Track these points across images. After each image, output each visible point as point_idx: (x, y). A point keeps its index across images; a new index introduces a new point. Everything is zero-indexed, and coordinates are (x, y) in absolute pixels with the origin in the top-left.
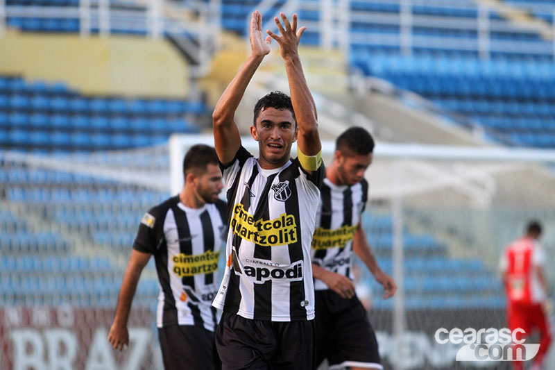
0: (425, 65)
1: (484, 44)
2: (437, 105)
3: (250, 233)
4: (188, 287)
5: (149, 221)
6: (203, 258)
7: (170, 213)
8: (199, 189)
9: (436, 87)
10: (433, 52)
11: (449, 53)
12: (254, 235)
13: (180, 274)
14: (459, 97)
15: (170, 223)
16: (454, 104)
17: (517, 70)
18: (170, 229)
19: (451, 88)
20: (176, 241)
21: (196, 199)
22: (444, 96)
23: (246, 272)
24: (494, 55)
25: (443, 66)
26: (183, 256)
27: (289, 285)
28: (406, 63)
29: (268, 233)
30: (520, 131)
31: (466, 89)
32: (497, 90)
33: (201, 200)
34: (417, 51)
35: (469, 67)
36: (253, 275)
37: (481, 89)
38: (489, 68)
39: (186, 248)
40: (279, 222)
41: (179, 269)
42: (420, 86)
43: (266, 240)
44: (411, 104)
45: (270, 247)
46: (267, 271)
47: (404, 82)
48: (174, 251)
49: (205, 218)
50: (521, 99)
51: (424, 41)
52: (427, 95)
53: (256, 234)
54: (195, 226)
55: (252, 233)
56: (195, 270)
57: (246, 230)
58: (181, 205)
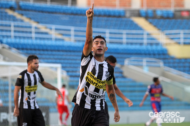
0: (17, 41)
1: (33, 35)
2: (21, 51)
3: (94, 83)
4: (29, 95)
5: (20, 77)
6: (33, 87)
7: (26, 74)
8: (32, 67)
9: (20, 47)
10: (20, 37)
11: (24, 38)
12: (96, 84)
13: (27, 92)
14: (27, 49)
15: (26, 77)
16: (25, 51)
17: (42, 42)
18: (26, 79)
19: (25, 47)
20: (27, 82)
21: (31, 70)
22: (23, 49)
23: (90, 95)
24: (36, 38)
25: (22, 41)
26: (29, 86)
27: (100, 100)
28: (12, 40)
29: (100, 84)
30: (43, 59)
31: (29, 47)
32: (37, 48)
33: (33, 70)
34: (15, 37)
35: (29, 41)
36: (91, 97)
37: (33, 47)
38: (35, 42)
39: (30, 84)
40: (103, 82)
41: (27, 90)
42: (16, 47)
43: (99, 87)
44: (14, 51)
45: (100, 89)
46: (96, 96)
47: (12, 45)
48: (26, 85)
49: (34, 76)
50: (43, 50)
51: (17, 34)
52: (18, 49)
53: (97, 84)
54: (32, 78)
55: (95, 83)
56: (31, 90)
57: (93, 82)
58: (28, 72)
